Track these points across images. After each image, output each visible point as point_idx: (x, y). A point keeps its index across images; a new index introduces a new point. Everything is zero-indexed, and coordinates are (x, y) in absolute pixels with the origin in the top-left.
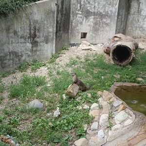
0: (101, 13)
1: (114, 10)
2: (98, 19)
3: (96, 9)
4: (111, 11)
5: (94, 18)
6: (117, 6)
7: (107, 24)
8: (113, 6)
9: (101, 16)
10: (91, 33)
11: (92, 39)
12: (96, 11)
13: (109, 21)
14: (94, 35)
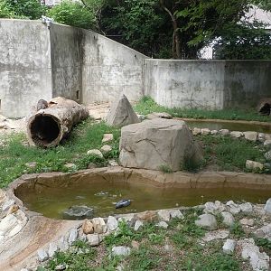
0: (20, 65)
1: (44, 59)
2: (18, 76)
3: (12, 58)
4: (40, 61)
5: (10, 74)
6: (48, 53)
7: (35, 83)
8: (41, 53)
9: (23, 70)
10: (8, 100)
11: (12, 110)
12: (12, 62)
13: (37, 78)
14: (13, 102)
